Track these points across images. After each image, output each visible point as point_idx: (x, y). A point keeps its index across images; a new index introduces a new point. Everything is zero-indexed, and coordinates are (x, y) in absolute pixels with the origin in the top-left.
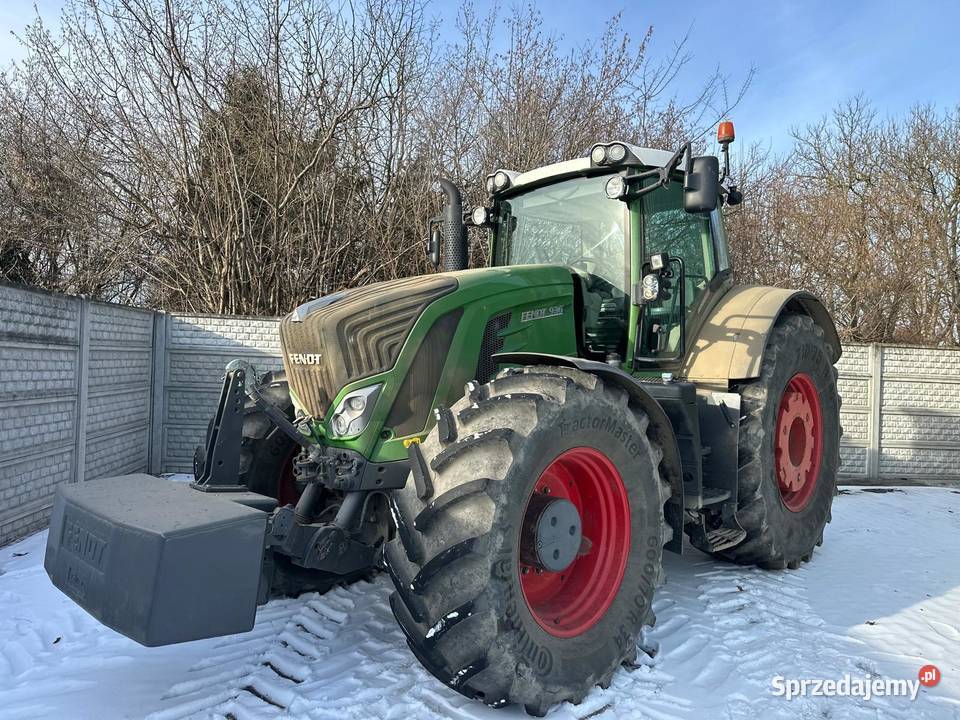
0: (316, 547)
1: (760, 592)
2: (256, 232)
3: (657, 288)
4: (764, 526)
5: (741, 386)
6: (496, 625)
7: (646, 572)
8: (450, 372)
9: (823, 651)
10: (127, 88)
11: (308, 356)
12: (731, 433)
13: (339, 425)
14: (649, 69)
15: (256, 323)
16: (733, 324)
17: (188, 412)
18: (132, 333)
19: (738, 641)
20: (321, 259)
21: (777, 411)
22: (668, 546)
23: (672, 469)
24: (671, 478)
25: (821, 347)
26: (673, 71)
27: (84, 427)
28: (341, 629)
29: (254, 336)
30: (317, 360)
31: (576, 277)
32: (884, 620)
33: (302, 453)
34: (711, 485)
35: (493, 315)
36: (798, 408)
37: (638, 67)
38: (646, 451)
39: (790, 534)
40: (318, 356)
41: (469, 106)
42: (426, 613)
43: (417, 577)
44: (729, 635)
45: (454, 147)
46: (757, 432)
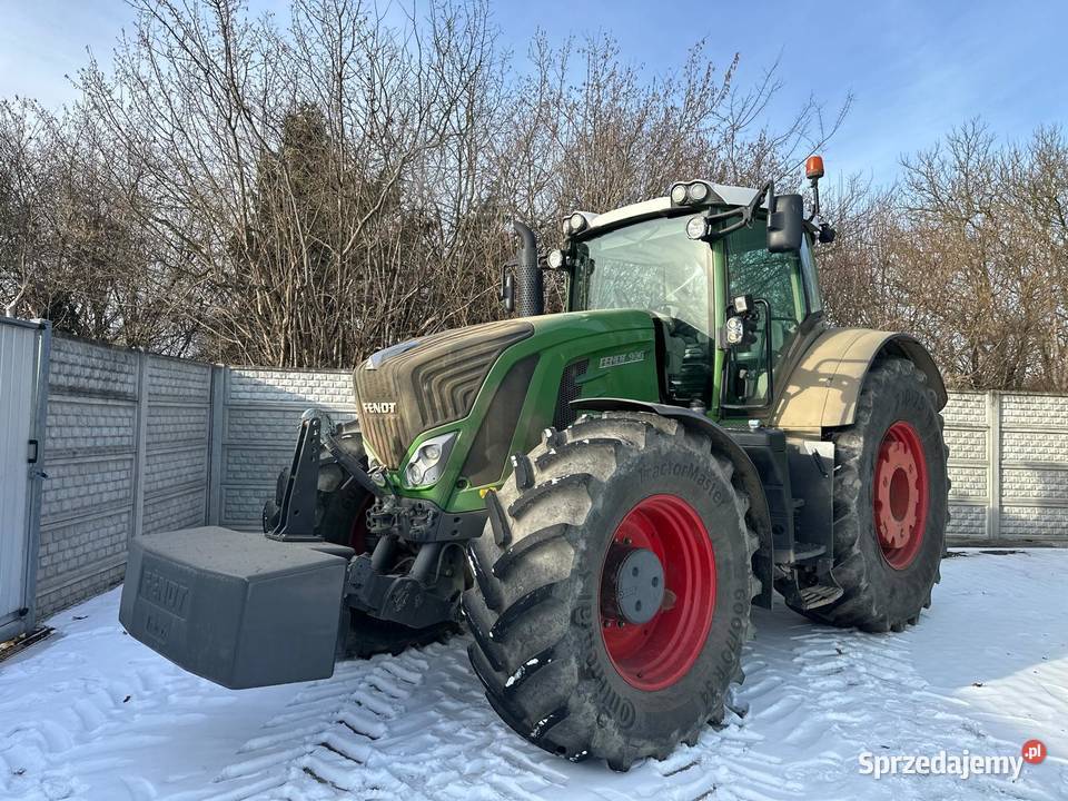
0: (392, 597)
1: (860, 655)
2: (317, 279)
3: (741, 332)
4: (863, 584)
5: (835, 435)
6: (576, 673)
7: (734, 627)
8: (526, 420)
9: (924, 712)
10: (182, 130)
11: (383, 404)
12: (825, 483)
13: (413, 473)
14: (737, 98)
15: (319, 376)
16: (826, 369)
17: (247, 472)
18: (190, 388)
19: (833, 702)
20: (386, 308)
21: (875, 461)
22: (757, 601)
23: (760, 519)
24: (760, 529)
25: (923, 393)
26: (762, 99)
27: (142, 487)
28: (416, 690)
29: (318, 390)
30: (392, 408)
31: (657, 321)
32: (993, 682)
33: (376, 505)
34: (803, 538)
35: (569, 362)
36: (899, 458)
37: (723, 97)
38: (732, 499)
39: (893, 592)
40: (392, 405)
41: (543, 142)
42: (505, 662)
43: (497, 623)
44: (825, 696)
45: (527, 185)
46: (854, 483)
